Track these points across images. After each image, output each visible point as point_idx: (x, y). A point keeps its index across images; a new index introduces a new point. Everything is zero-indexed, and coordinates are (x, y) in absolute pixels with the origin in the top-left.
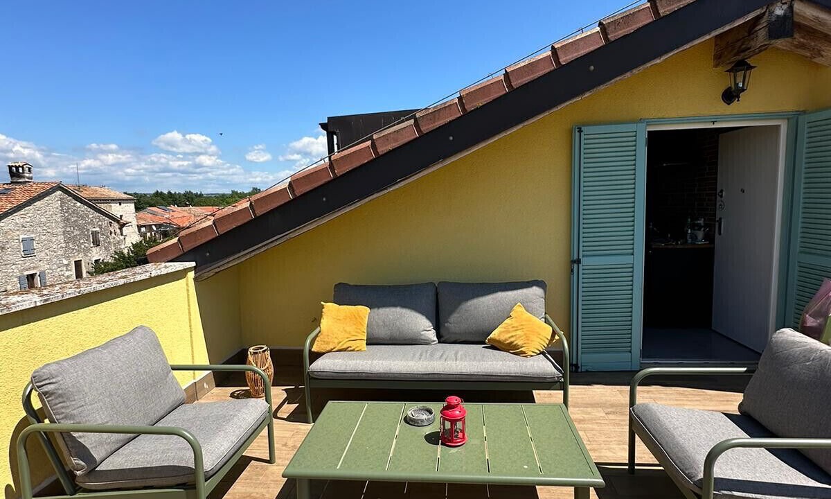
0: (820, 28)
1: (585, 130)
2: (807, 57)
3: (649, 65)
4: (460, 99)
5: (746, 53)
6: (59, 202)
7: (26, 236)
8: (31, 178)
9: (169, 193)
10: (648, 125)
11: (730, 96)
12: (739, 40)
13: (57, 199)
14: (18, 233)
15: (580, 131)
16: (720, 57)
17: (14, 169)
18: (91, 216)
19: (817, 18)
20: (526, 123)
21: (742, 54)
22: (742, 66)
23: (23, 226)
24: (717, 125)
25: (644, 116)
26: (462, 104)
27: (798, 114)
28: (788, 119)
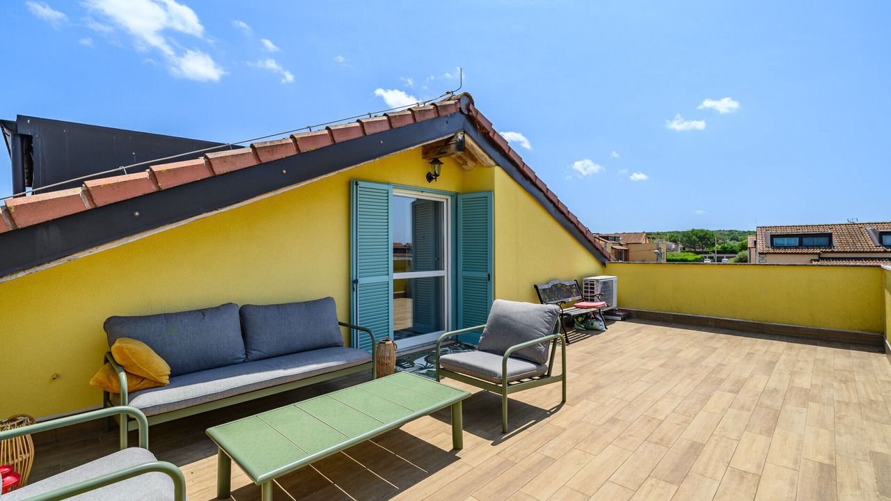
0: (471, 150)
1: (361, 184)
2: (461, 164)
4: (295, 140)
5: (442, 155)
10: (393, 188)
11: (430, 178)
12: (439, 147)
15: (357, 184)
16: (426, 154)
19: (472, 145)
20: (340, 171)
21: (440, 155)
22: (436, 161)
24: (424, 194)
25: (391, 181)
26: (297, 146)
27: (457, 194)
28: (452, 196)
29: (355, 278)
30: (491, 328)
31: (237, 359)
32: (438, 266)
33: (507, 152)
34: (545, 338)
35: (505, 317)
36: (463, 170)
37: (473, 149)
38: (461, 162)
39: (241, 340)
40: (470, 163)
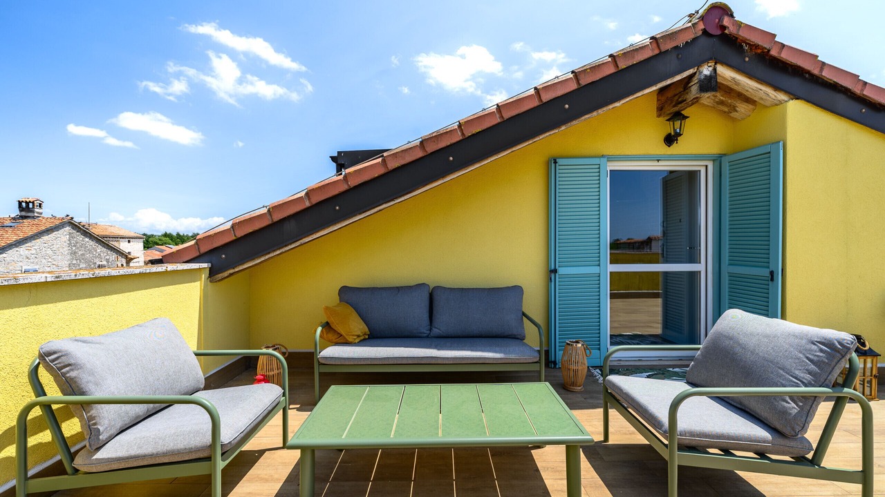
0: (735, 87)
1: (560, 161)
2: (725, 112)
3: (611, 107)
4: (460, 126)
5: (683, 104)
6: (68, 236)
7: (29, 267)
8: (41, 214)
9: (178, 234)
10: (608, 161)
11: (670, 140)
12: (676, 95)
13: (65, 233)
14: (21, 264)
15: (555, 162)
16: (661, 110)
17: (24, 204)
18: (98, 251)
19: (734, 79)
20: (513, 149)
21: (680, 105)
22: (678, 116)
23: (28, 258)
24: (661, 163)
25: (605, 153)
26: (461, 130)
27: (721, 156)
28: (714, 160)
29: (553, 267)
30: (707, 351)
31: (421, 333)
32: (693, 258)
33: (816, 72)
34: (803, 389)
35: (731, 338)
36: (734, 120)
37: (737, 83)
38: (726, 109)
39: (426, 316)
40: (742, 108)
